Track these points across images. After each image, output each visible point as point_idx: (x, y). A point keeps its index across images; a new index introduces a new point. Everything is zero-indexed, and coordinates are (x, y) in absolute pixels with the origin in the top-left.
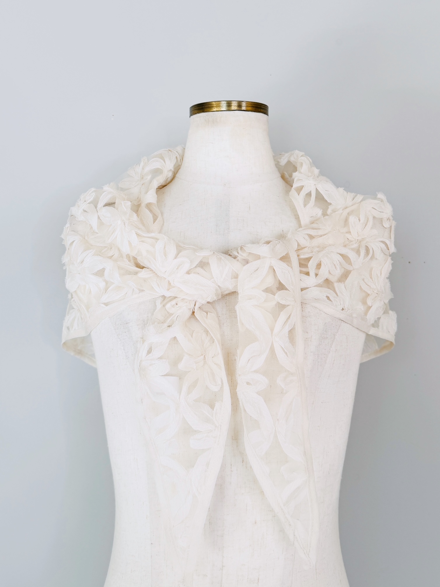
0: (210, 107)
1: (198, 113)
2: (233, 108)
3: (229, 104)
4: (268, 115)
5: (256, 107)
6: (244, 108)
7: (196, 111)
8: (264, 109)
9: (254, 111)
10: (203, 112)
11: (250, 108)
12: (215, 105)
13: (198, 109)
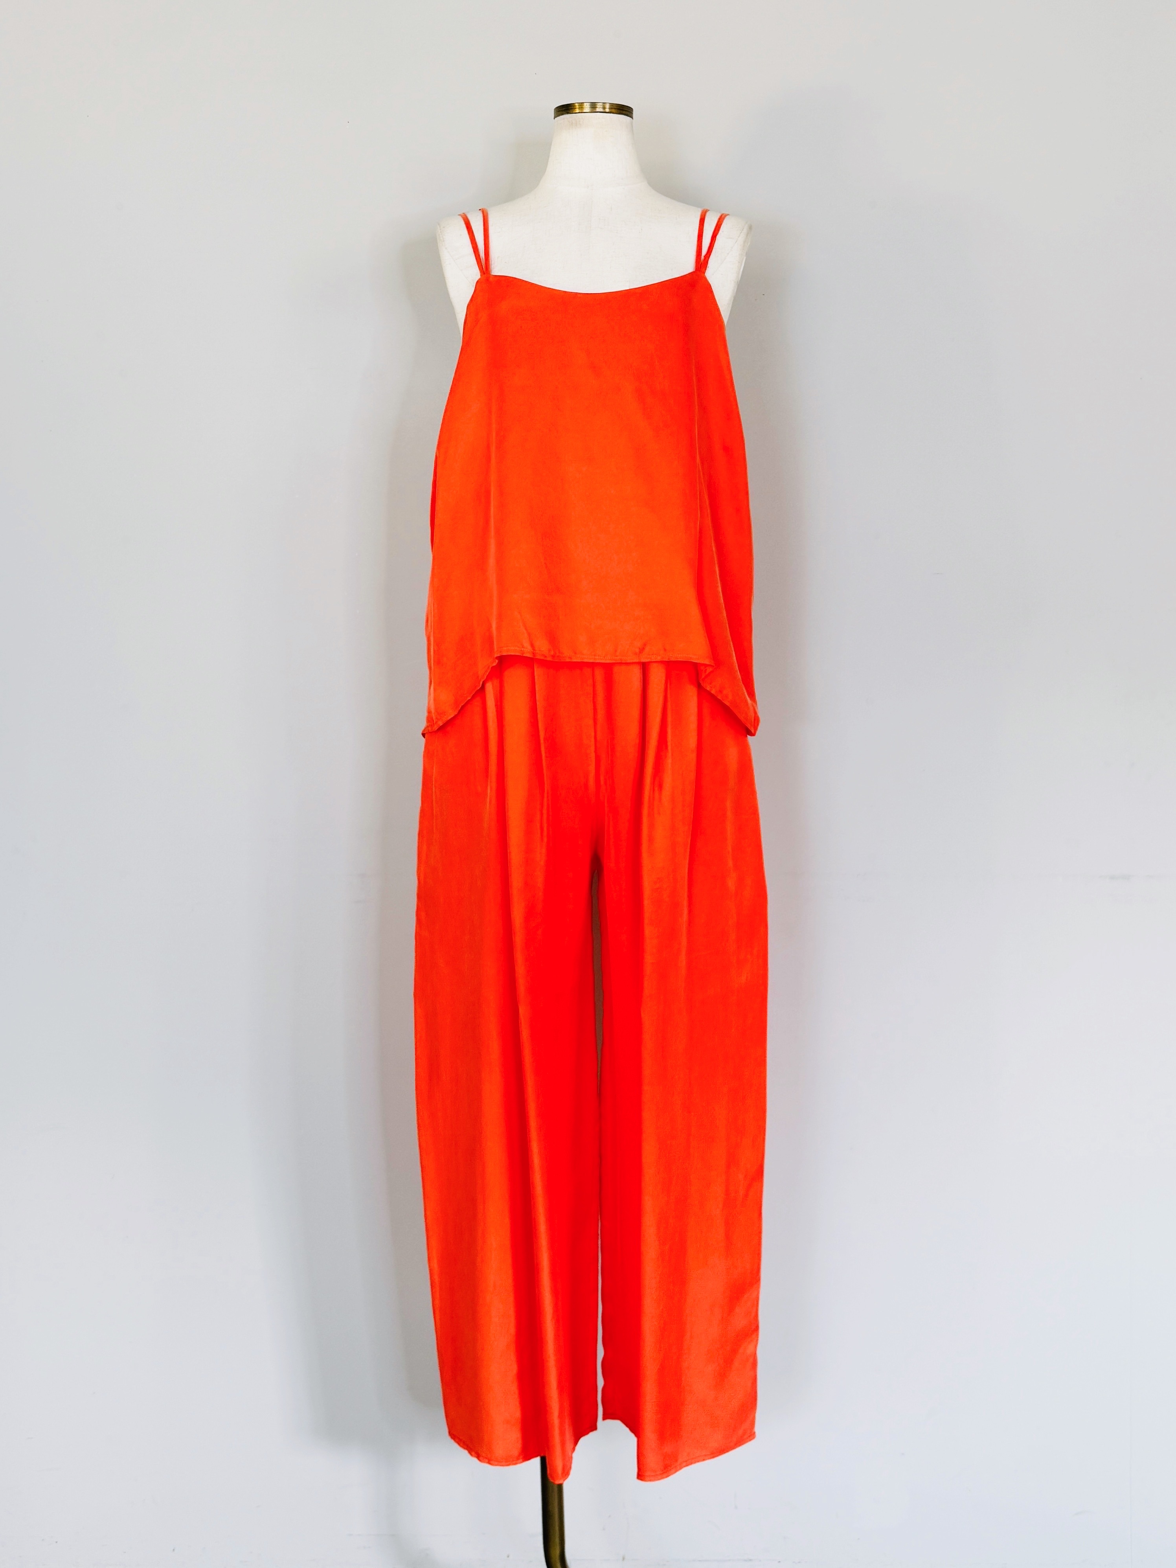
0: (573, 108)
1: (562, 114)
2: (598, 110)
3: (593, 106)
4: (633, 118)
5: (618, 109)
6: (607, 110)
7: (560, 113)
8: (628, 111)
9: (619, 114)
10: (568, 113)
11: (613, 110)
12: (577, 107)
13: (562, 111)
